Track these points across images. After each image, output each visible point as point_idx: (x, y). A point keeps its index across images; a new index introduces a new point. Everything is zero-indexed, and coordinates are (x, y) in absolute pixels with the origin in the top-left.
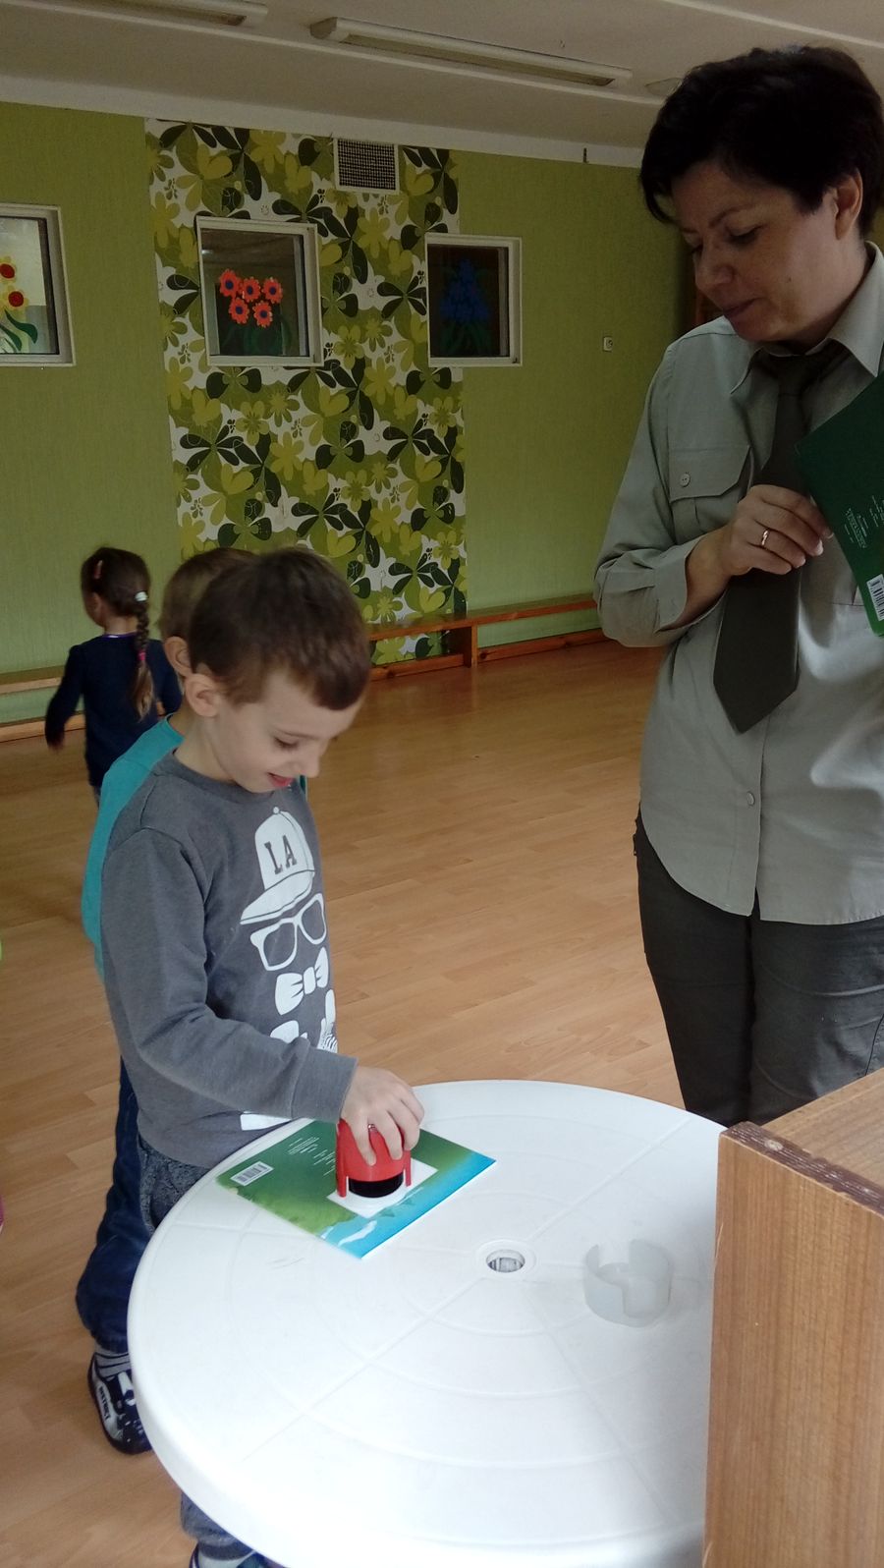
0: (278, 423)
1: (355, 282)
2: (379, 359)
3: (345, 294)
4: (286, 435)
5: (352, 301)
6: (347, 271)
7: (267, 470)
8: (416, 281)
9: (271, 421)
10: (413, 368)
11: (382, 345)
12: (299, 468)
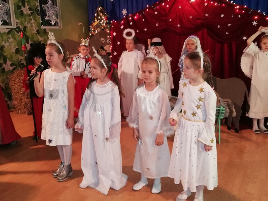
0: (5, 43)
1: (22, 7)
2: (29, 26)
3: (20, 10)
4: (7, 46)
5: (22, 12)
6: (20, 4)
7: (3, 55)
8: (37, 7)
9: (3, 42)
10: (37, 29)
11: (30, 23)
12: (11, 54)
